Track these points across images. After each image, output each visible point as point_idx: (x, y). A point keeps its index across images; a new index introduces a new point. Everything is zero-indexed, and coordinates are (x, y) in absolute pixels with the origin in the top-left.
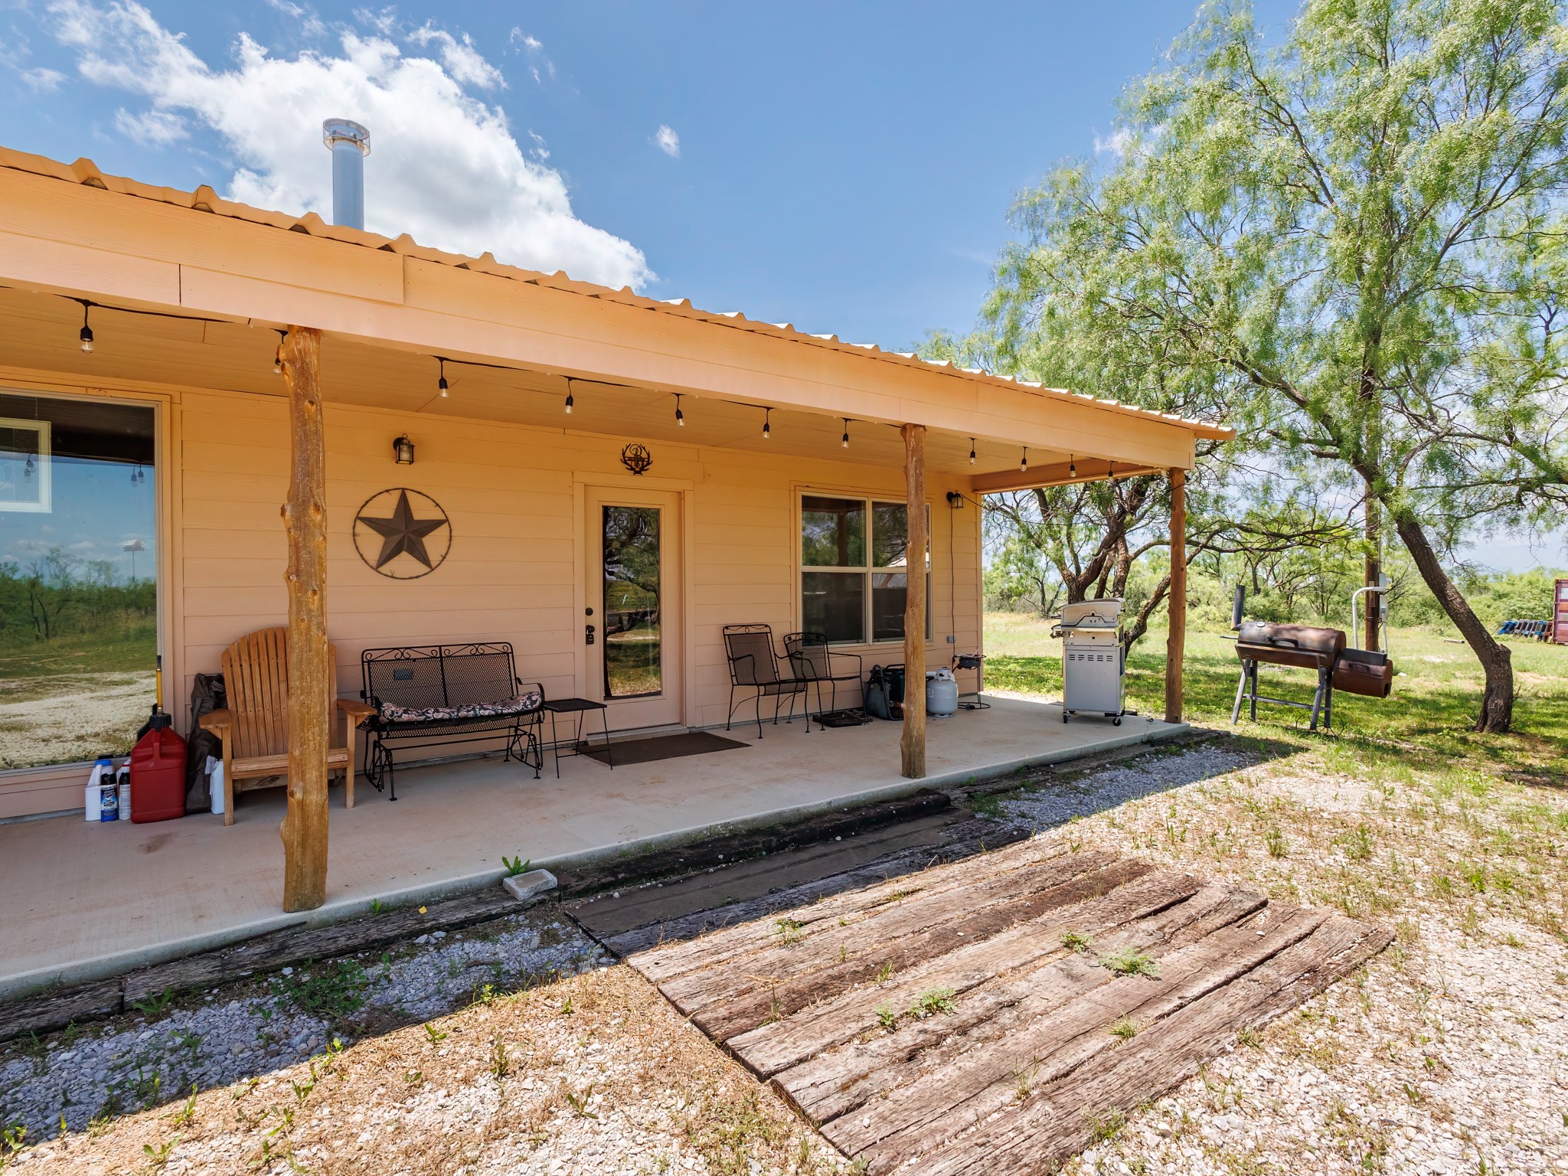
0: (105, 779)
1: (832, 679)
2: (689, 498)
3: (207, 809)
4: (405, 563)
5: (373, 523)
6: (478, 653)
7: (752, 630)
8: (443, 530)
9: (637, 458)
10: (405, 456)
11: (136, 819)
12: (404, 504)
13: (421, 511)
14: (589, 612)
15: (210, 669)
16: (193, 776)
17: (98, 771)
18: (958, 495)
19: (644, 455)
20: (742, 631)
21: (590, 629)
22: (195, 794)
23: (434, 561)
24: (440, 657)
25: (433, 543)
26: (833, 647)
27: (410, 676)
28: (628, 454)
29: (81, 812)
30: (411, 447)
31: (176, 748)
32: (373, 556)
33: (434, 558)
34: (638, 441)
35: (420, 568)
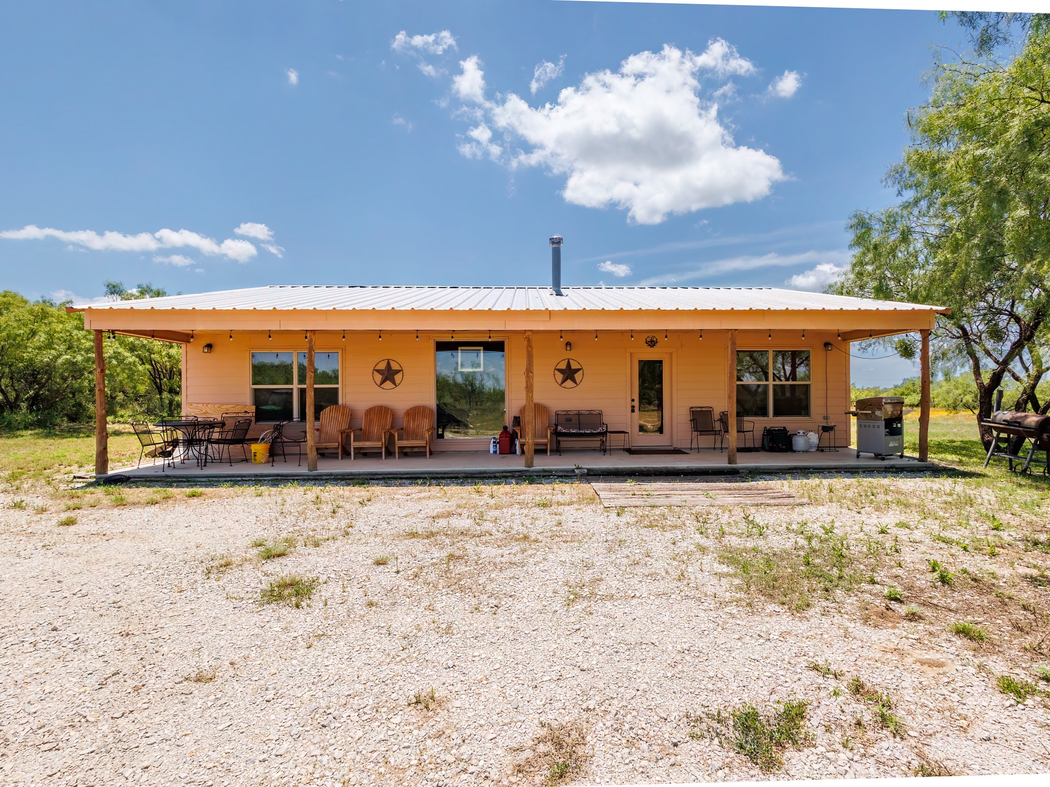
0: (494, 442)
1: (744, 432)
2: (674, 355)
3: (515, 453)
4: (569, 383)
5: (559, 370)
6: (590, 413)
7: (704, 409)
8: (581, 372)
9: (652, 341)
10: (568, 348)
11: (500, 453)
12: (569, 364)
13: (574, 366)
14: (633, 400)
15: (517, 415)
16: (513, 444)
17: (492, 440)
18: (830, 344)
19: (655, 340)
20: (699, 409)
21: (633, 407)
22: (513, 448)
23: (578, 382)
24: (579, 414)
25: (578, 376)
26: (746, 418)
27: (570, 420)
28: (648, 340)
29: (489, 451)
30: (570, 344)
31: (508, 436)
32: (560, 381)
33: (578, 381)
34: (652, 334)
35: (573, 385)
